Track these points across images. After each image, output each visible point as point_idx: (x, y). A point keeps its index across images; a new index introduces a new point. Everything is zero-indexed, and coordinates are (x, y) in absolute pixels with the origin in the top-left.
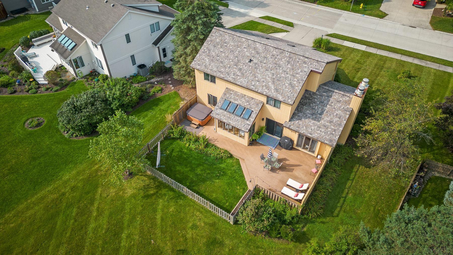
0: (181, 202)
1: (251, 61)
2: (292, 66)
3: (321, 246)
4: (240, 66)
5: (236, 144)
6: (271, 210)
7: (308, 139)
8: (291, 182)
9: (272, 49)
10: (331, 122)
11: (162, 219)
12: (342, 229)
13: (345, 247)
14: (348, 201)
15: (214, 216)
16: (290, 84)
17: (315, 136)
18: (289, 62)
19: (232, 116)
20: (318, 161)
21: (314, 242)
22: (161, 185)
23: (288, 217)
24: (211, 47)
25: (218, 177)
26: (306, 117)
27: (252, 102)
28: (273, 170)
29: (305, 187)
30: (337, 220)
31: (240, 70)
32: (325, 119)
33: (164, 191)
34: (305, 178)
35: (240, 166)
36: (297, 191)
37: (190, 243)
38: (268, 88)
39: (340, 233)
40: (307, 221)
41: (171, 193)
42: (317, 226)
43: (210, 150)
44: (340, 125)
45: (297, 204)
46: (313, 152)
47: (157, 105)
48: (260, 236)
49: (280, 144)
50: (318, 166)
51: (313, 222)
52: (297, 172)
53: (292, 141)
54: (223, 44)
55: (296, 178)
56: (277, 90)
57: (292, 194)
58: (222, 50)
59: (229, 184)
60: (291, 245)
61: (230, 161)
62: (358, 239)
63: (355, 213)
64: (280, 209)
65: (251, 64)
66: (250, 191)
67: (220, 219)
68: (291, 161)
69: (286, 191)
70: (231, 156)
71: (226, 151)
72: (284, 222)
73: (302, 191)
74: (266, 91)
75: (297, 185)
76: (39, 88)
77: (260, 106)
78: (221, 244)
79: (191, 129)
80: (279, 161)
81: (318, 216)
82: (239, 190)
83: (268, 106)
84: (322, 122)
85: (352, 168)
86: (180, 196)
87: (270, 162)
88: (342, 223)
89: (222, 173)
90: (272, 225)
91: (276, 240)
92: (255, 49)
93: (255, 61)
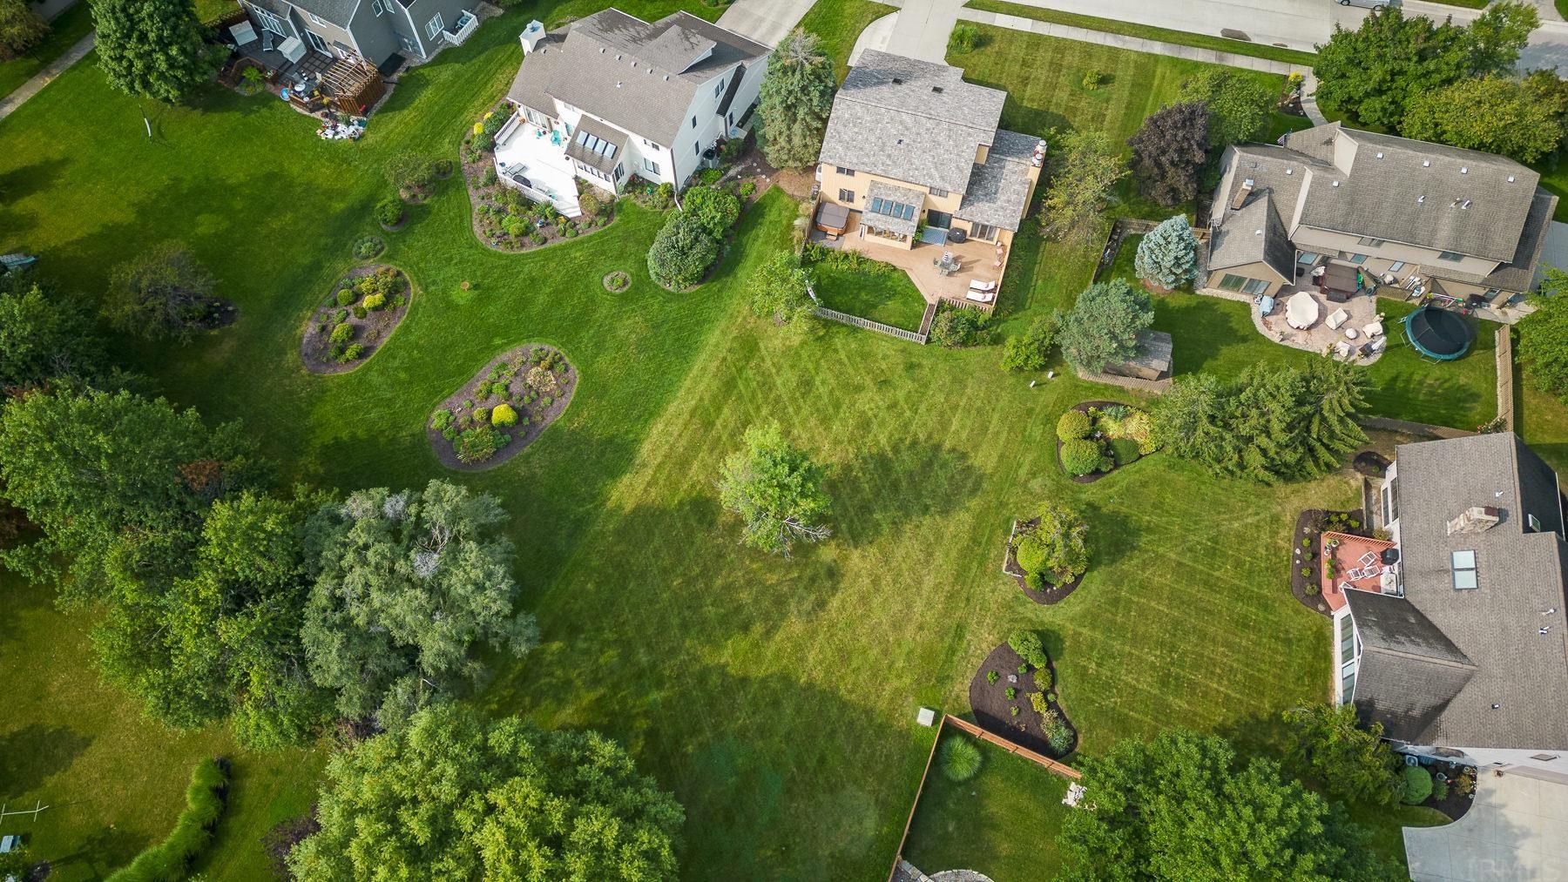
0: (860, 336)
1: (900, 142)
2: (955, 141)
3: (1019, 341)
4: (888, 150)
5: (895, 251)
6: (964, 320)
7: (984, 227)
8: (975, 284)
9: (925, 120)
10: (1009, 201)
11: (849, 358)
12: (1037, 320)
13: (1042, 336)
14: (1038, 289)
15: (901, 341)
16: (958, 167)
17: (993, 222)
18: (950, 137)
19: (890, 219)
20: (1000, 251)
21: (1011, 340)
22: (827, 324)
23: (980, 322)
24: (840, 127)
25: (889, 298)
26: (979, 200)
27: (911, 195)
28: (950, 274)
29: (992, 286)
30: (1029, 312)
31: (889, 156)
32: (1002, 198)
33: (834, 329)
34: (989, 275)
35: (909, 279)
36: (984, 292)
37: (888, 373)
38: (931, 177)
39: (1035, 325)
40: (1000, 322)
41: (844, 329)
42: (1011, 324)
43: (866, 267)
44: (1019, 203)
45: (988, 306)
46: (992, 239)
47: (762, 215)
48: (955, 350)
49: (949, 238)
50: (1001, 257)
51: (1005, 321)
52: (978, 270)
53: (964, 232)
54: (856, 120)
55: (978, 278)
56: (942, 178)
57: (978, 297)
58: (856, 130)
59: (904, 304)
60: (989, 349)
61: (895, 275)
62: (1053, 325)
63: (1047, 300)
64: (971, 317)
65: (902, 146)
66: (931, 305)
67: (909, 343)
68: (968, 258)
69: (972, 295)
70: (895, 269)
71: (887, 264)
72: (977, 328)
73: (989, 291)
74: (930, 182)
75: (982, 286)
76: (575, 225)
77: (922, 198)
78: (920, 365)
79: (828, 243)
80: (955, 260)
81: (1010, 314)
82: (917, 307)
83: (931, 196)
84: (999, 203)
85: (1038, 247)
86: (855, 330)
87: (943, 265)
88: (1035, 315)
89: (892, 294)
90: (968, 334)
91: (973, 349)
92: (901, 122)
93: (906, 140)
